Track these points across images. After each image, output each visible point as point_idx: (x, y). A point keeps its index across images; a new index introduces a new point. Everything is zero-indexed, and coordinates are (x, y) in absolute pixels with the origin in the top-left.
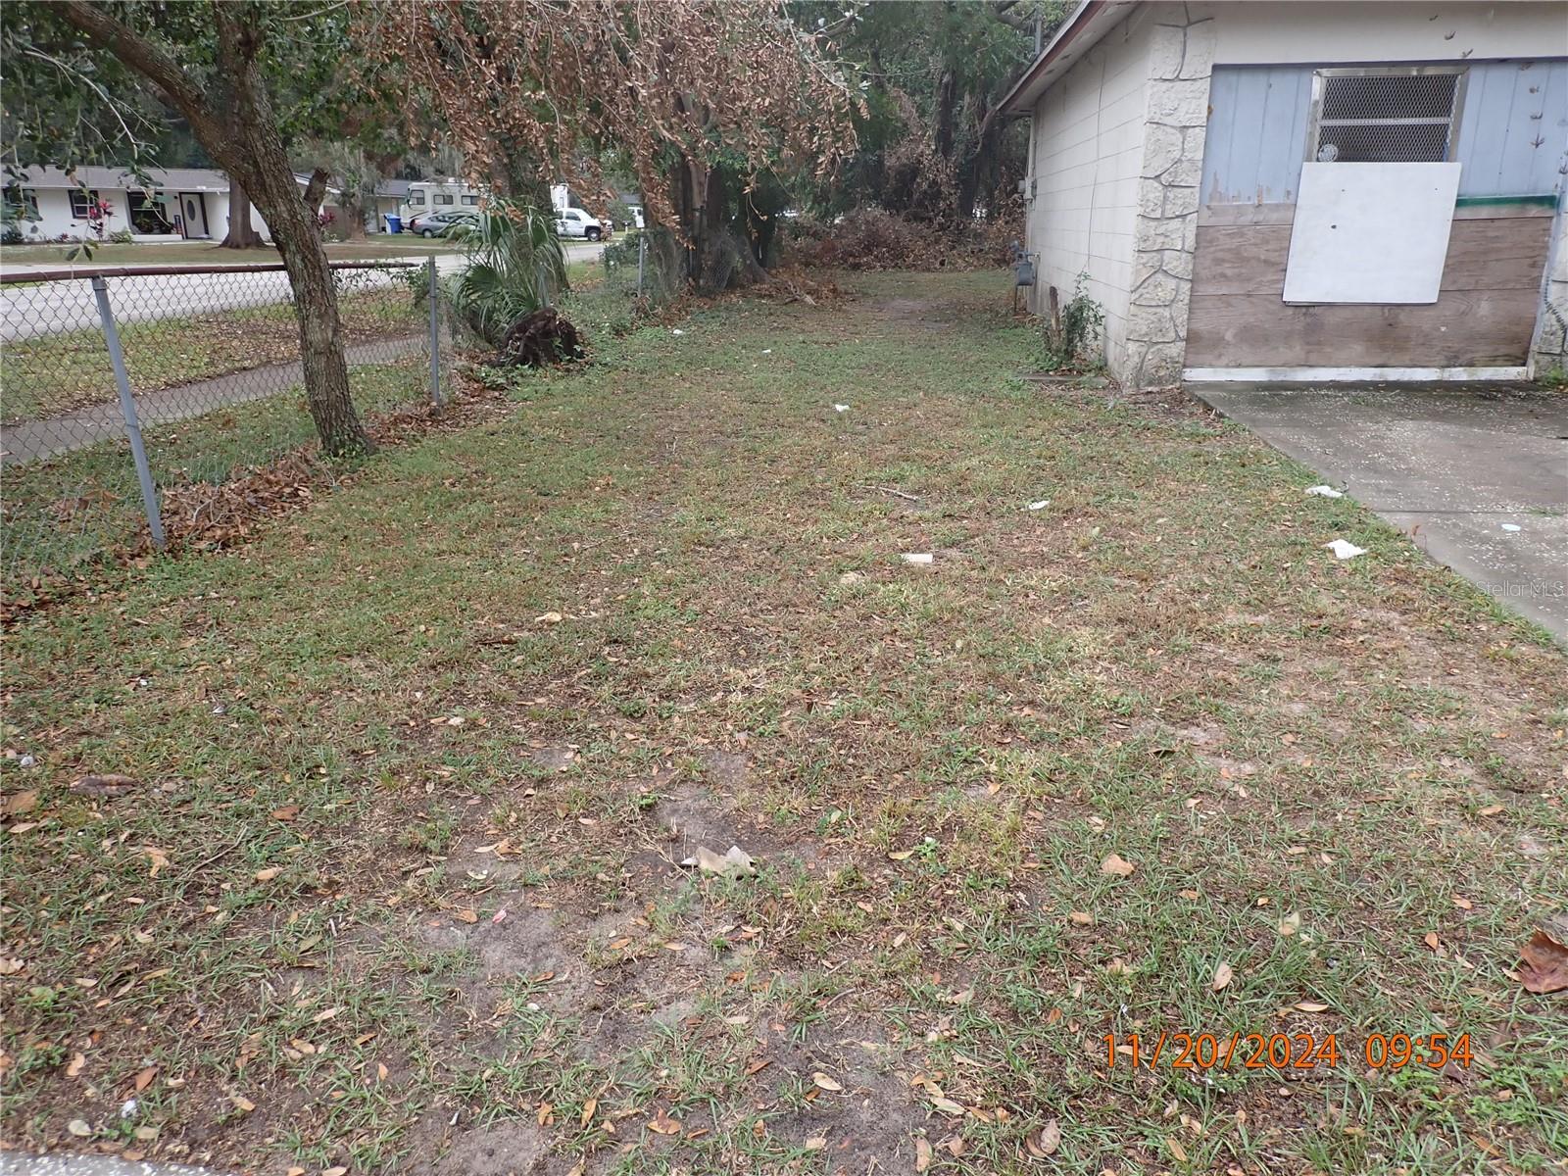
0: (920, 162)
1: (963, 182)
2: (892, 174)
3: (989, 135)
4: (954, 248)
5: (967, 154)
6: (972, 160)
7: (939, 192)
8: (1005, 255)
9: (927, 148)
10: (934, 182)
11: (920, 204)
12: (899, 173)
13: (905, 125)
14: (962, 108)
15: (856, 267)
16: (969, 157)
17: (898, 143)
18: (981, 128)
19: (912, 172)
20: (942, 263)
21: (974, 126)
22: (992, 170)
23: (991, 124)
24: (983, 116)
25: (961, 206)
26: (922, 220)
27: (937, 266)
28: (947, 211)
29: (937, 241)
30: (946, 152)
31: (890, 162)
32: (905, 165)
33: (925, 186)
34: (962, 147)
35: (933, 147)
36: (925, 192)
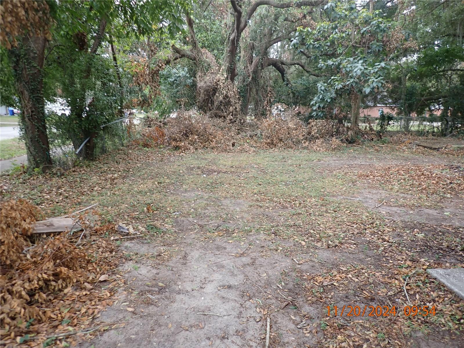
0: (217, 85)
1: (243, 96)
2: (202, 91)
3: (255, 72)
4: (239, 133)
5: (244, 82)
6: (247, 85)
7: (229, 101)
8: (272, 140)
9: (222, 76)
10: (226, 96)
11: (218, 108)
12: (207, 91)
13: (209, 65)
14: (240, 57)
15: (177, 148)
16: (245, 83)
17: (205, 74)
18: (251, 68)
19: (214, 90)
20: (233, 145)
21: (247, 67)
22: (257, 91)
23: (257, 66)
24: (252, 62)
25: (242, 110)
26: (220, 117)
27: (231, 147)
28: (234, 112)
29: (229, 130)
30: (232, 79)
31: (200, 84)
32: (209, 86)
33: (221, 98)
34: (241, 78)
35: (226, 76)
36: (221, 102)
